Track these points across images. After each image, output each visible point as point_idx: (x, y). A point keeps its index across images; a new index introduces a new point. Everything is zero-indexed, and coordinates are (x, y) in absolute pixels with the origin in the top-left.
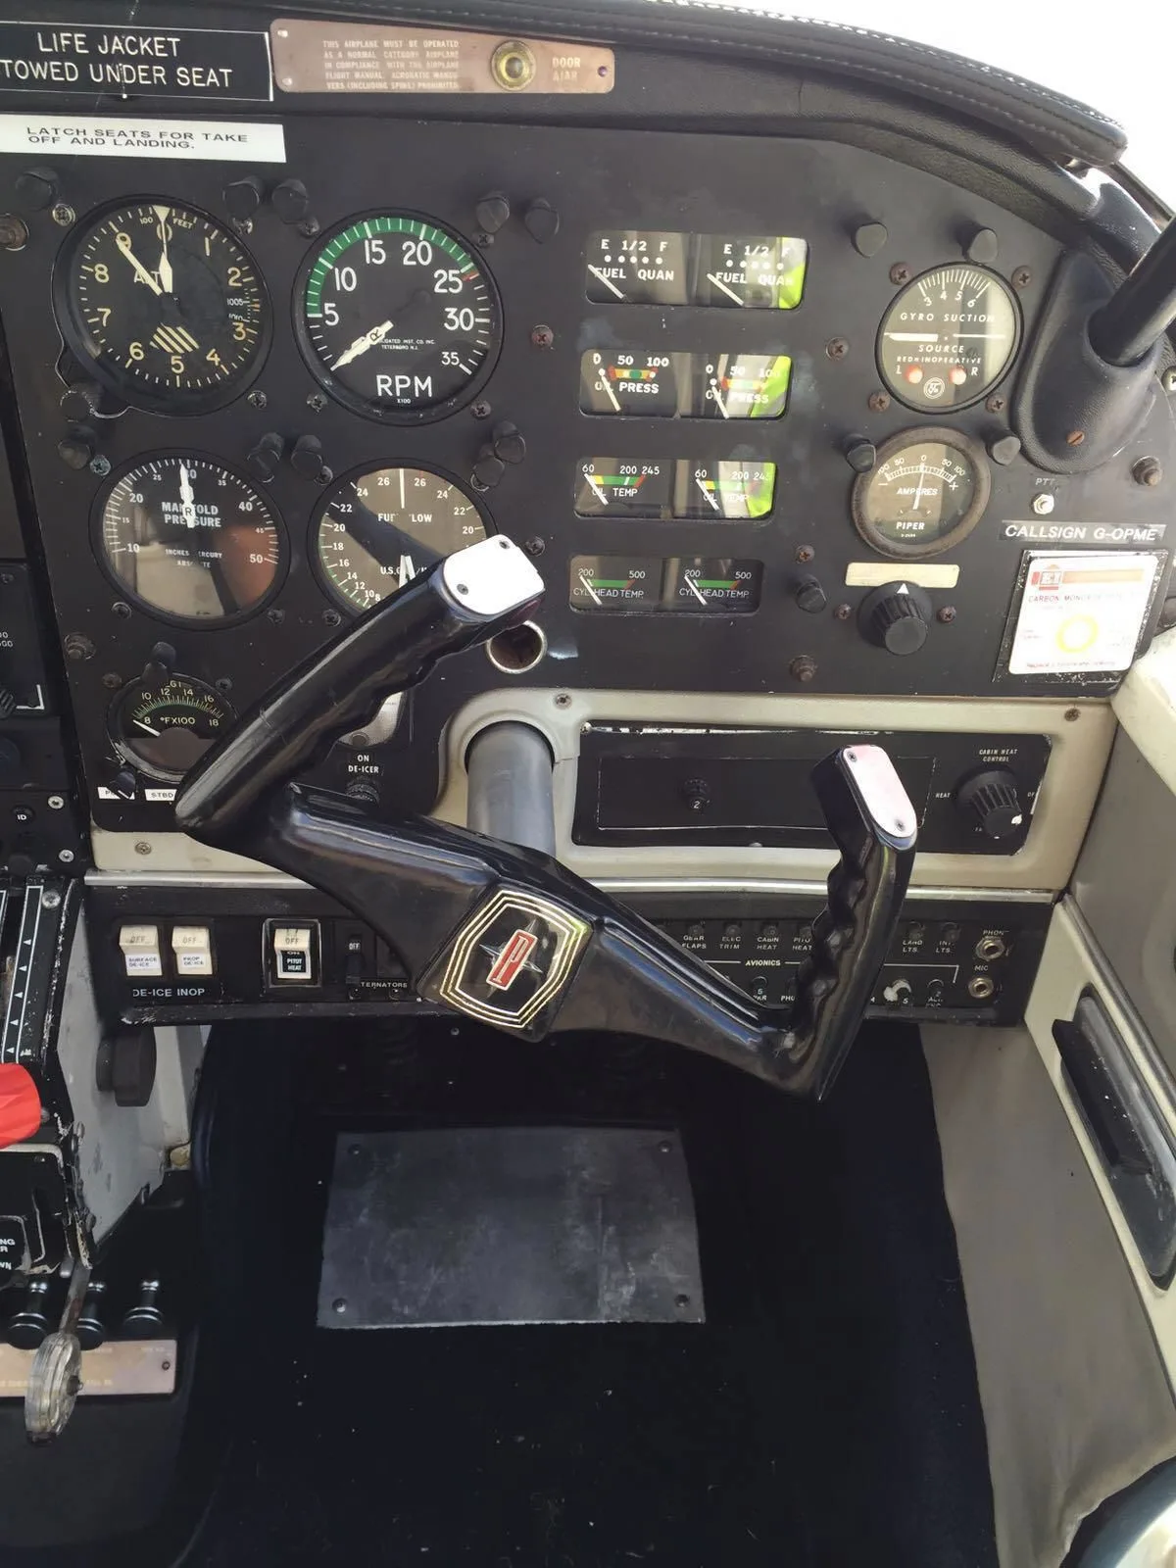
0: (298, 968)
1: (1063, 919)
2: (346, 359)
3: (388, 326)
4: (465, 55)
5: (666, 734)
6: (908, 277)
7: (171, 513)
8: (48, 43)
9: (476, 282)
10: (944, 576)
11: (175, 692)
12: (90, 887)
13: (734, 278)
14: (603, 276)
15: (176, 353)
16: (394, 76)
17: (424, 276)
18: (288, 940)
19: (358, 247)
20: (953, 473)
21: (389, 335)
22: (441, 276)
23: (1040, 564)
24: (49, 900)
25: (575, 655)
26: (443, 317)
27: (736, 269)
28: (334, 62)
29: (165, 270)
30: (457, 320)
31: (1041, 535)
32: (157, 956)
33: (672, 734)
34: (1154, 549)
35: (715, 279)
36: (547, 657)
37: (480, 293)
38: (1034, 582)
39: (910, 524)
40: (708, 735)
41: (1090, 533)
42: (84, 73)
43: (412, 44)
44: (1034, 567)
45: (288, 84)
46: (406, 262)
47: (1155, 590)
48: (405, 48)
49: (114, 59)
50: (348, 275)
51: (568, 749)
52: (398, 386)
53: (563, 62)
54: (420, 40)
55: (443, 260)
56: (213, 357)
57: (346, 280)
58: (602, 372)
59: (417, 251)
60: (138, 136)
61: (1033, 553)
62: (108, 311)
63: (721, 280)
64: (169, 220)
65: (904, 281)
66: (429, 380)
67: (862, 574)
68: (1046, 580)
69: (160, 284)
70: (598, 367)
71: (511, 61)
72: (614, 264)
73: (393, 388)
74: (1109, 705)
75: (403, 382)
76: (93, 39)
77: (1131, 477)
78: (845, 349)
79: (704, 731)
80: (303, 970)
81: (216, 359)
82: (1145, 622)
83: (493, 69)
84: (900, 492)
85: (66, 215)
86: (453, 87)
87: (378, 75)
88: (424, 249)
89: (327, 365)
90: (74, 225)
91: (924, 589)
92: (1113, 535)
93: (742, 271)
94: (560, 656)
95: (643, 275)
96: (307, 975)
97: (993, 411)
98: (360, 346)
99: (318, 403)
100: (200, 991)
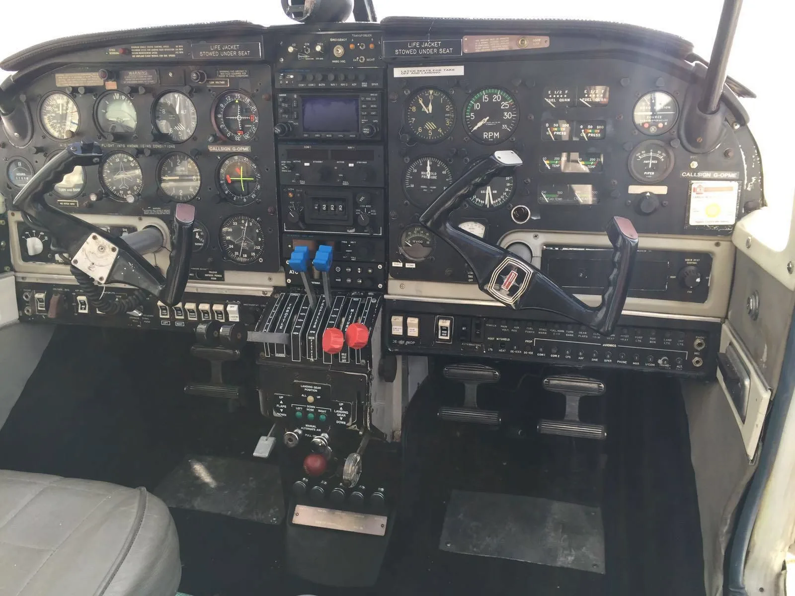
0: (446, 335)
1: (725, 327)
2: (475, 128)
3: (488, 118)
4: (510, 40)
5: (571, 250)
6: (640, 95)
7: (423, 175)
8: (410, 45)
9: (512, 105)
10: (662, 190)
11: (418, 232)
12: (385, 299)
13: (588, 100)
14: (549, 101)
15: (430, 130)
16: (492, 47)
17: (499, 104)
18: (443, 322)
19: (481, 98)
20: (662, 155)
21: (488, 121)
22: (503, 104)
23: (695, 184)
24: (373, 301)
25: (540, 218)
26: (503, 115)
27: (588, 97)
28: (478, 44)
29: (430, 107)
30: (507, 116)
31: (695, 176)
32: (402, 327)
33: (573, 250)
34: (738, 180)
35: (582, 100)
36: (530, 218)
37: (514, 108)
38: (694, 191)
39: (649, 173)
40: (585, 251)
41: (712, 175)
42: (418, 52)
43: (498, 39)
44: (693, 186)
45: (466, 51)
46: (494, 101)
47: (740, 195)
48: (495, 40)
49: (426, 48)
50: (478, 105)
51: (537, 253)
52: (490, 135)
53: (536, 40)
54: (499, 38)
55: (504, 99)
56: (440, 130)
57: (477, 106)
58: (549, 129)
59: (497, 98)
60: (428, 71)
61: (693, 182)
62: (414, 119)
63: (584, 100)
64: (432, 94)
65: (639, 96)
66: (498, 133)
67: (634, 189)
68: (698, 190)
69: (429, 111)
70: (548, 127)
71: (522, 40)
72: (552, 98)
73: (488, 136)
74: (731, 241)
75: (491, 134)
76: (421, 44)
77: (724, 156)
78: (622, 117)
79: (584, 249)
80: (447, 336)
81: (441, 131)
82: (738, 207)
83: (517, 44)
84: (644, 162)
85: (407, 92)
86: (507, 49)
87: (488, 47)
88: (499, 96)
89: (470, 130)
90: (409, 95)
91: (656, 194)
92: (721, 175)
93: (590, 97)
94: (534, 218)
95: (561, 100)
96: (448, 338)
97: (672, 135)
98: (480, 124)
99: (467, 139)
100: (414, 342)
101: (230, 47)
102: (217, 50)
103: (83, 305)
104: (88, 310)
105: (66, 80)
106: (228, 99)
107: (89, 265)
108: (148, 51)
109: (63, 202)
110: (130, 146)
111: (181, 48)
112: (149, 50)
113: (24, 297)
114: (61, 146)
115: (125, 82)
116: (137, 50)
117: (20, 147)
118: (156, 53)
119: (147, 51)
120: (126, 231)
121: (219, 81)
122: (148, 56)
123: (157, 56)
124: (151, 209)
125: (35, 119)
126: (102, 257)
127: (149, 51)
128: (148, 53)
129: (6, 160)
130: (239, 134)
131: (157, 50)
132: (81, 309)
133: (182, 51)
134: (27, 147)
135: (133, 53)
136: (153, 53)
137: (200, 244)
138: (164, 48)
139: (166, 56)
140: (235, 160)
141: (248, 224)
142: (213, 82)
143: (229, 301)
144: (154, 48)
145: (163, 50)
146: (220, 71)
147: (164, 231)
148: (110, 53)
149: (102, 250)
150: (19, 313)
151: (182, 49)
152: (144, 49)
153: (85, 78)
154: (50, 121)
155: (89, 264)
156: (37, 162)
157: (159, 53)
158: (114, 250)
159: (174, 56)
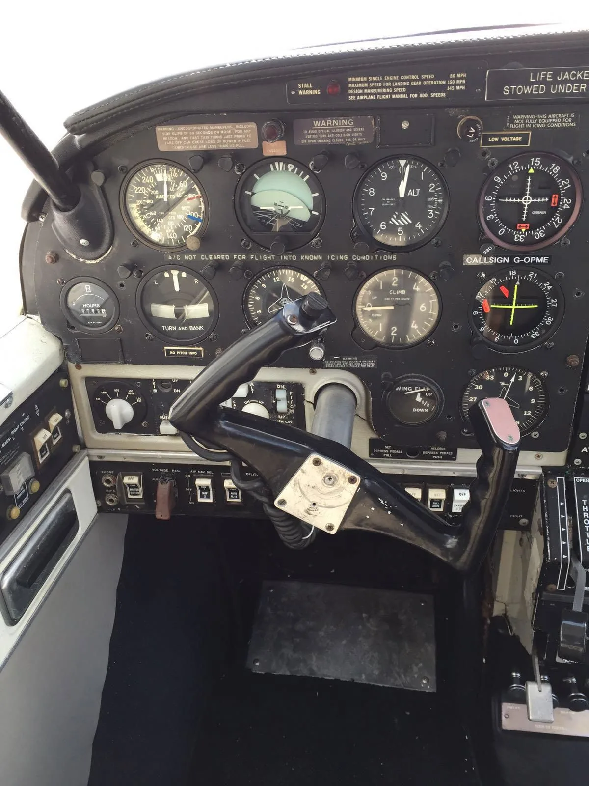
101: (574, 75)
102: (544, 81)
103: (205, 491)
104: (213, 498)
105: (179, 137)
106: (513, 167)
107: (308, 507)
108: (386, 87)
109: (176, 351)
110: (307, 258)
111: (462, 78)
112: (389, 84)
113: (105, 484)
114: (170, 258)
115: (303, 142)
116: (360, 85)
117: (88, 262)
118: (404, 90)
119: (382, 87)
120: (282, 389)
121: (509, 136)
122: (384, 97)
123: (405, 96)
124: (341, 359)
125: (115, 208)
126: (330, 493)
127: (388, 87)
128: (384, 90)
129: (63, 283)
130: (523, 230)
131: (406, 84)
132: (202, 496)
133: (461, 84)
134: (102, 260)
135: (350, 92)
136: (396, 90)
137: (422, 410)
138: (422, 80)
139: (425, 95)
140: (509, 276)
141: (517, 378)
142: (497, 139)
143: (455, 484)
144: (400, 80)
145: (420, 83)
146: (515, 117)
147: (357, 390)
148: (301, 93)
149: (331, 482)
150: (97, 504)
151: (464, 81)
152: (378, 81)
153: (220, 134)
154: (143, 214)
155: (307, 505)
156: (122, 285)
157: (410, 90)
158: (352, 480)
159: (443, 95)
